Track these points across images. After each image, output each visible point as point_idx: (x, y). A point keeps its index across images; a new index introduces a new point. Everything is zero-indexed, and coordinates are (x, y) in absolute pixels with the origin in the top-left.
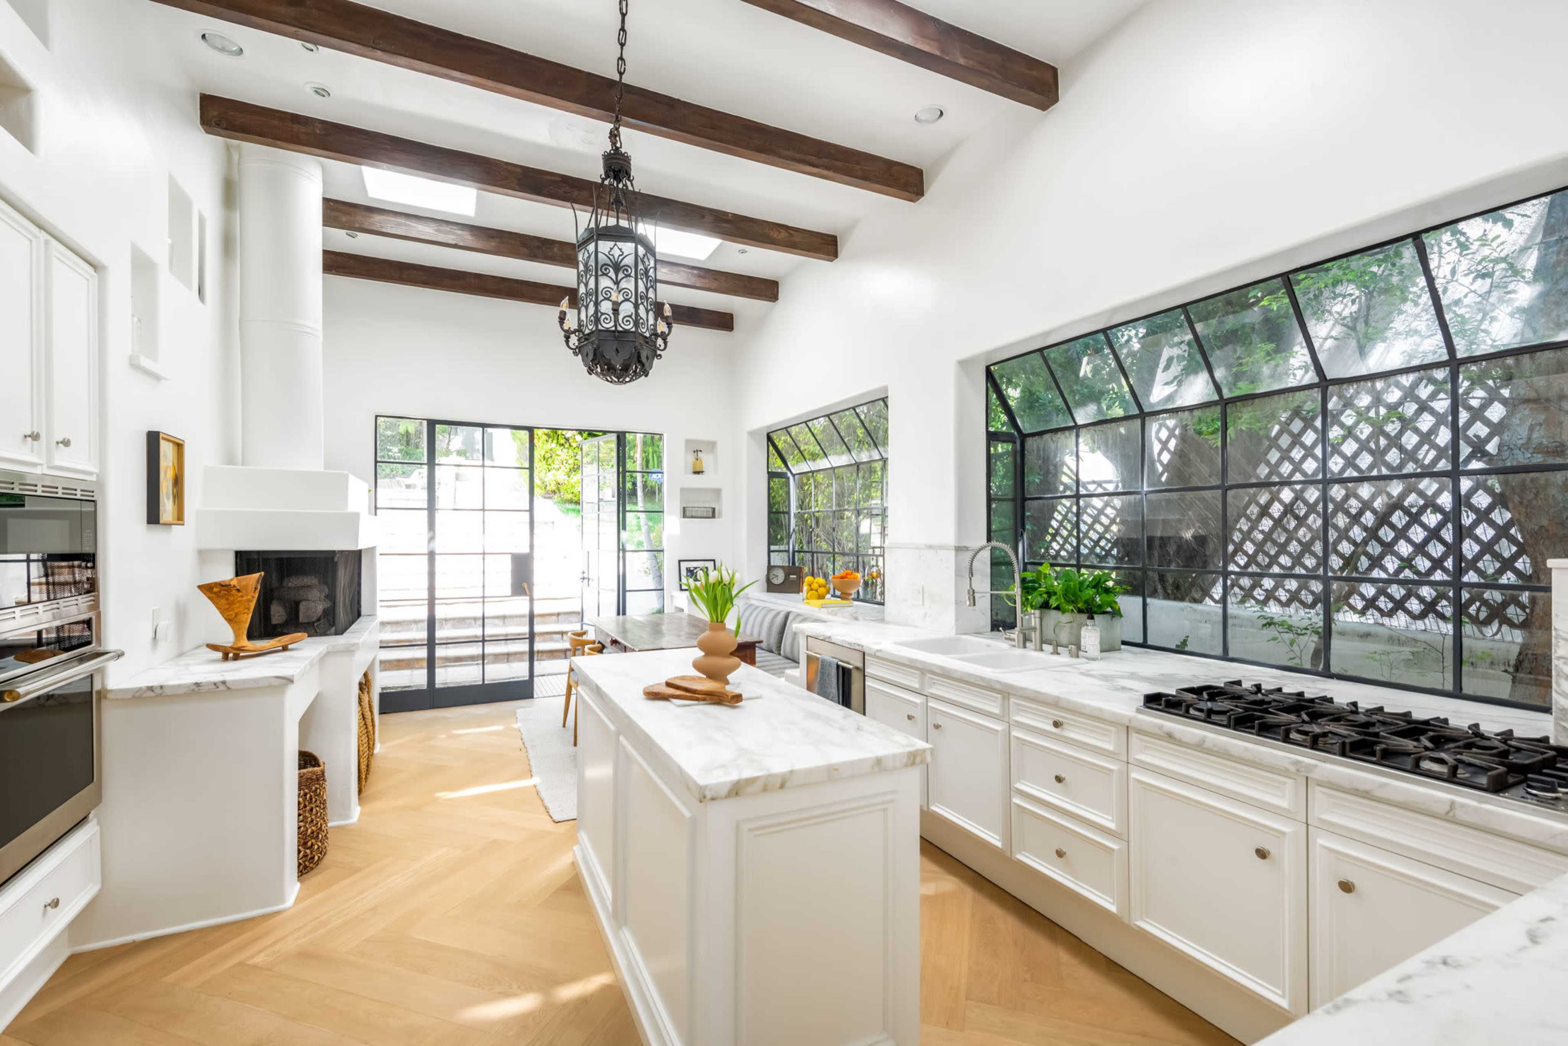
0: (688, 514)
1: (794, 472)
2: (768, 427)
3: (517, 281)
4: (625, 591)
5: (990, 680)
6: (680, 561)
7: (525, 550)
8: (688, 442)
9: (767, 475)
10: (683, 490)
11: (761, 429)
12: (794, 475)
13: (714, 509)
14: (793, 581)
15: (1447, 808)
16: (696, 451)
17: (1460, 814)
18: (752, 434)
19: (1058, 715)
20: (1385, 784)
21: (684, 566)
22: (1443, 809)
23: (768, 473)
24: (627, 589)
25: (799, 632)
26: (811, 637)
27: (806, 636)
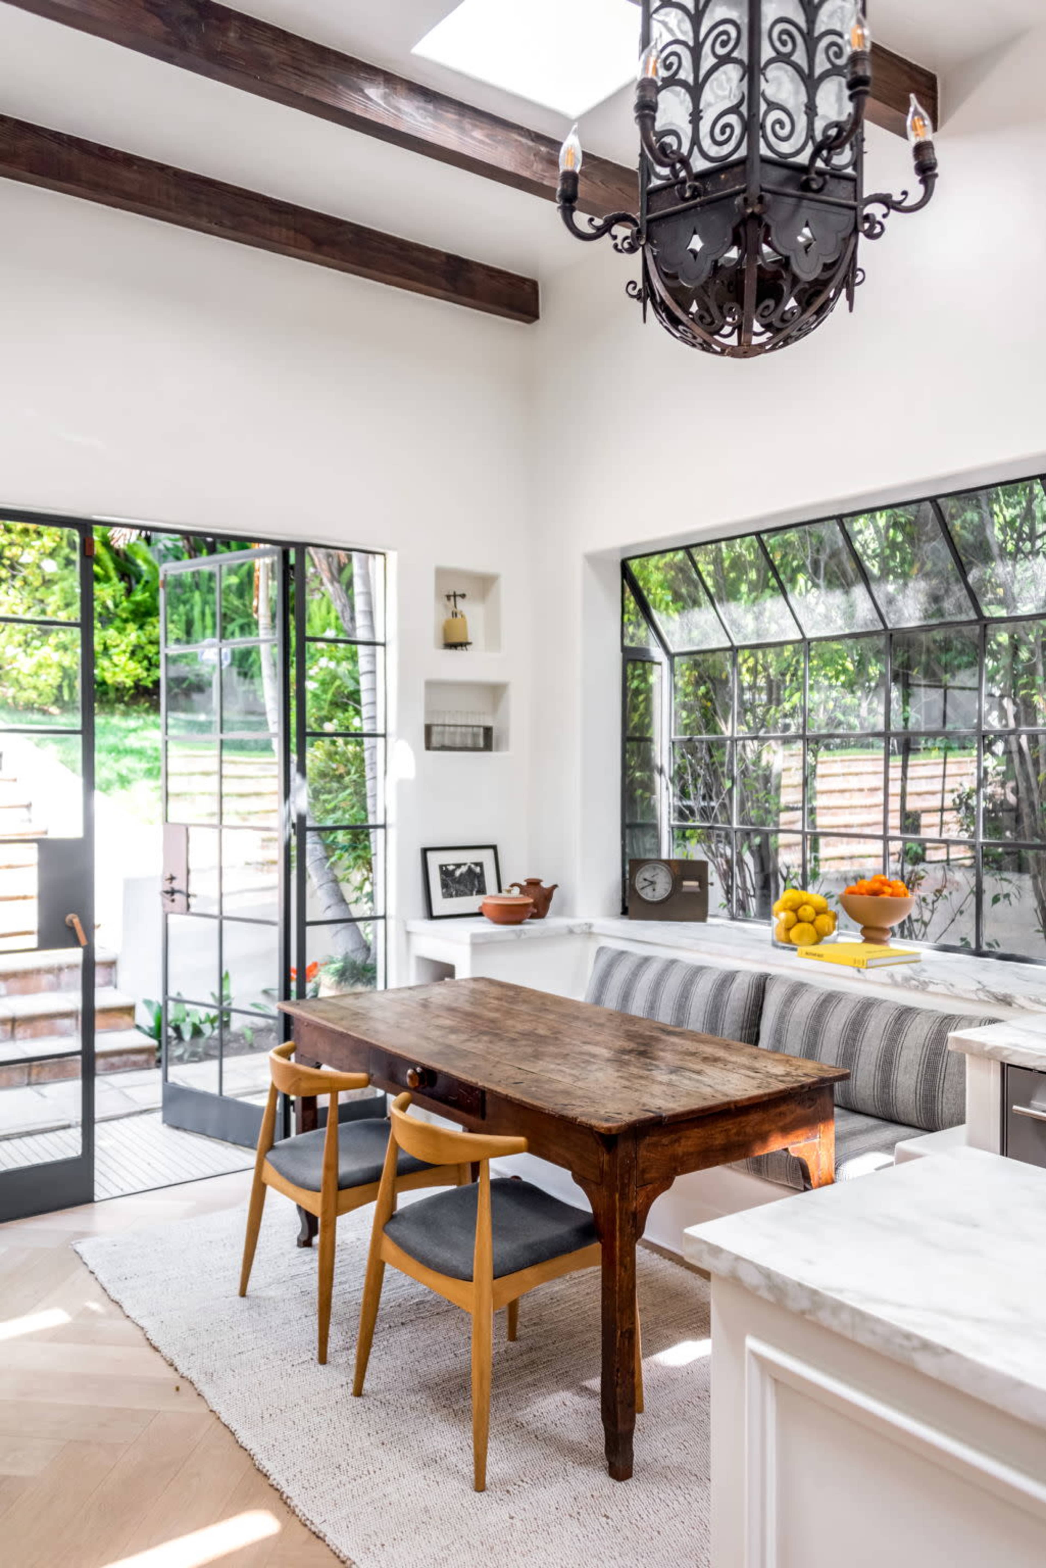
0: (435, 740)
1: (673, 649)
2: (624, 549)
3: (57, 136)
4: (303, 924)
6: (425, 851)
7: (74, 831)
8: (441, 573)
9: (617, 657)
10: (432, 686)
11: (610, 552)
12: (671, 656)
13: (488, 731)
14: (691, 894)
16: (452, 597)
18: (593, 560)
21: (435, 860)
23: (624, 649)
24: (309, 918)
25: (972, 1054)
26: (1031, 1070)
27: (1002, 1064)
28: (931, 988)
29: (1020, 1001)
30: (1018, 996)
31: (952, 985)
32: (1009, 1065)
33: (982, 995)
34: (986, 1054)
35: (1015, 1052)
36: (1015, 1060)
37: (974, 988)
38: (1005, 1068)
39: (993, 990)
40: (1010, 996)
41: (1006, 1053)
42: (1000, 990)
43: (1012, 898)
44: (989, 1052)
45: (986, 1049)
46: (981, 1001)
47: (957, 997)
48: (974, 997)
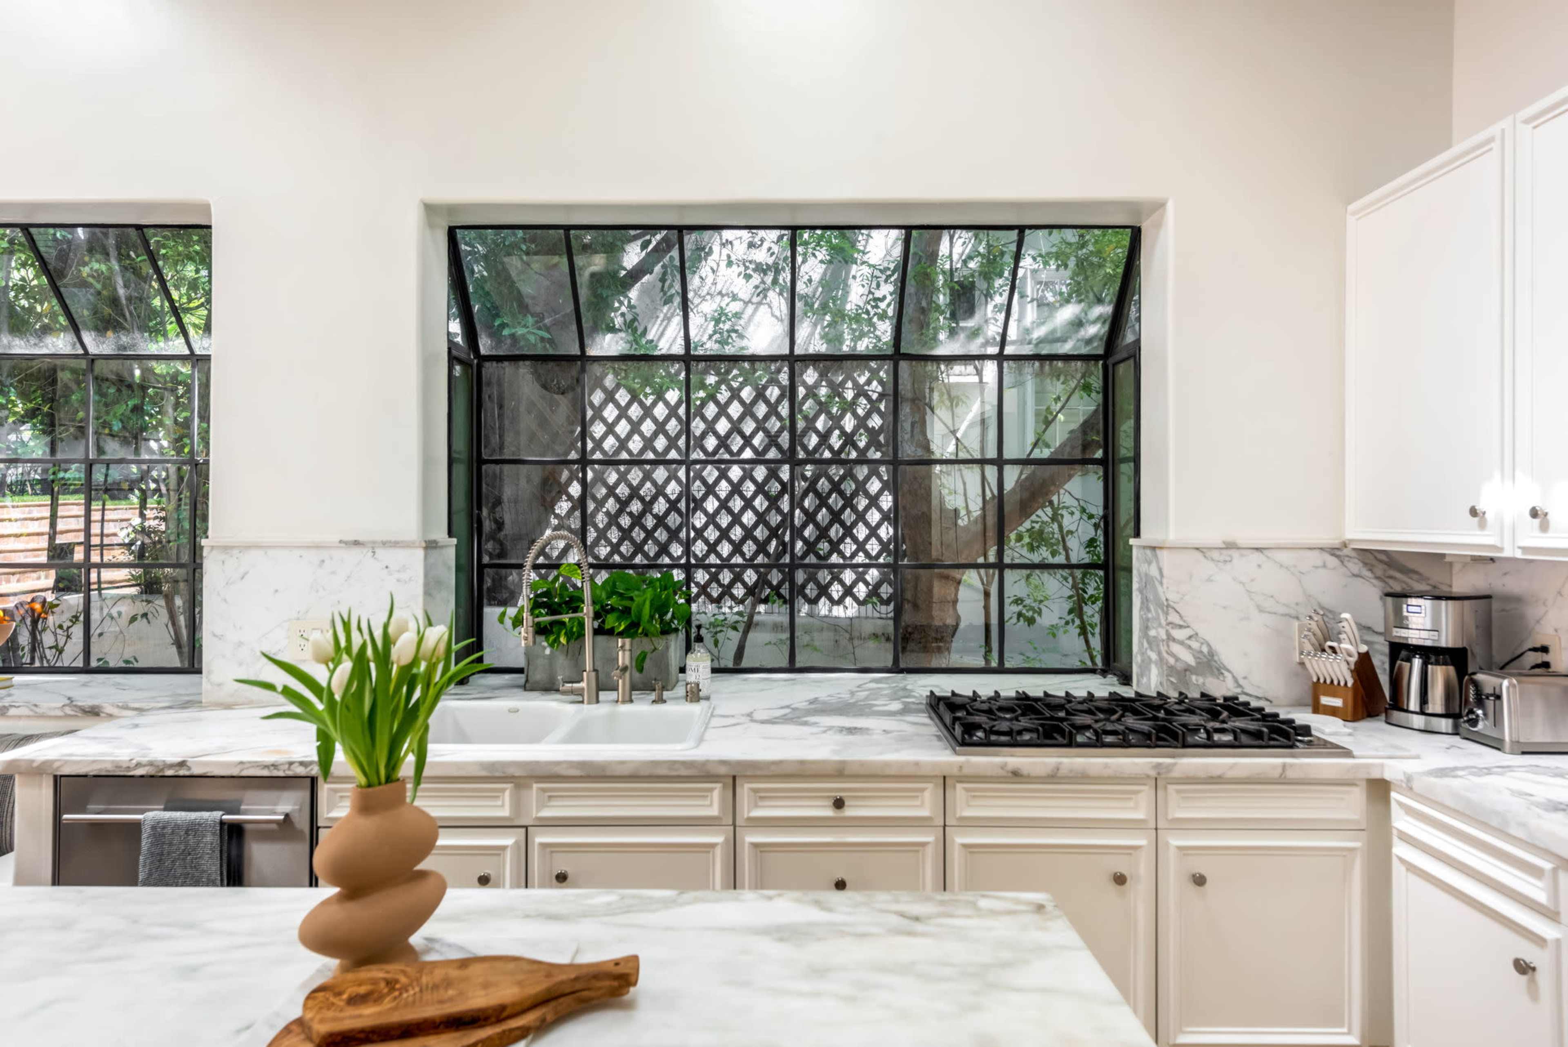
5: (705, 763)
15: (1280, 770)
17: (1291, 774)
19: (836, 786)
20: (1235, 764)
22: (1276, 774)
25: (20, 773)
26: (85, 776)
27: (55, 777)
28: (12, 712)
29: (109, 709)
30: (104, 705)
31: (36, 706)
32: (61, 776)
33: (68, 711)
34: (35, 771)
35: (66, 762)
36: (66, 771)
37: (61, 705)
38: (57, 780)
39: (79, 704)
40: (98, 707)
41: (56, 765)
42: (87, 703)
43: (150, 616)
44: (38, 767)
45: (35, 765)
46: (67, 716)
47: (42, 716)
48: (60, 713)
